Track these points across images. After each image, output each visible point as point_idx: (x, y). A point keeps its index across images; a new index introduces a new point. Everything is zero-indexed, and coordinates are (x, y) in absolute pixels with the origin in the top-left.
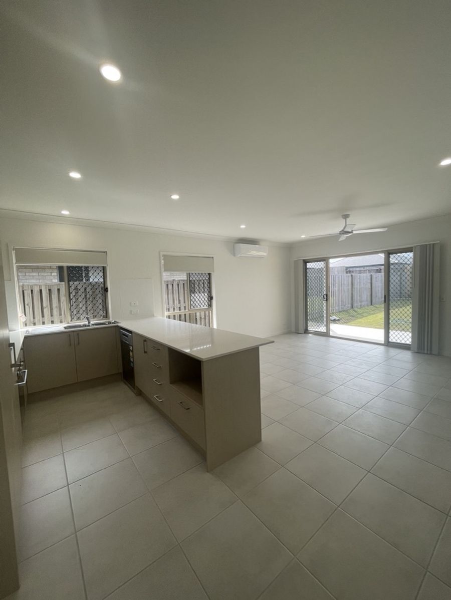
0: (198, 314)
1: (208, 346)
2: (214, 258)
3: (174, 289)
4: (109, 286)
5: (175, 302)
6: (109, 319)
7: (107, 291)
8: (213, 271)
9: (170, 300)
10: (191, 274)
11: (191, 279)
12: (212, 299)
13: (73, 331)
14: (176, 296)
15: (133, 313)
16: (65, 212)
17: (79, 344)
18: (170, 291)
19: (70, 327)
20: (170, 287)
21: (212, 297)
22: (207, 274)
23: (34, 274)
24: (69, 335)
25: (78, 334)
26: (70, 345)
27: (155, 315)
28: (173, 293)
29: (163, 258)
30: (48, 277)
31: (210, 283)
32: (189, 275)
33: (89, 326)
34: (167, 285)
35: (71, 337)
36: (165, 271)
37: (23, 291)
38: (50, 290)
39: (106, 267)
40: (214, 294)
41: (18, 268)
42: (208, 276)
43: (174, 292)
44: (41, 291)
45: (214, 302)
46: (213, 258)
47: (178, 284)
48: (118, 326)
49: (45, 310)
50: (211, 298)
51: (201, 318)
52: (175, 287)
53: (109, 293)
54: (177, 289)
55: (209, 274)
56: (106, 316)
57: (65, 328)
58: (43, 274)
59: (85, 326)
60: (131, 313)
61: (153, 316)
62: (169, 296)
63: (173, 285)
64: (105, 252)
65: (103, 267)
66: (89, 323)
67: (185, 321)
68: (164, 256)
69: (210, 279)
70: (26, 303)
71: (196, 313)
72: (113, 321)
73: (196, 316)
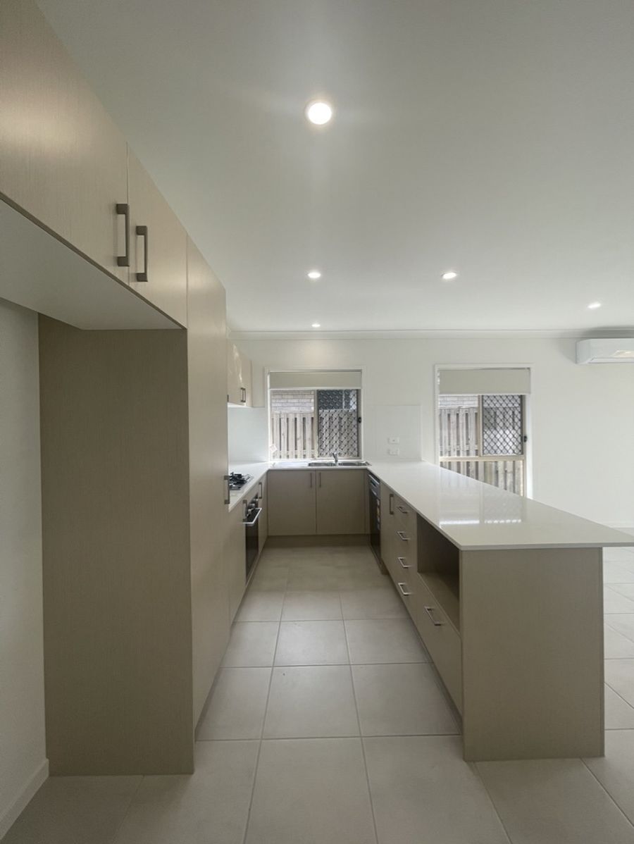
0: (501, 464)
1: (514, 521)
2: (532, 370)
3: (460, 421)
4: (363, 415)
5: (461, 442)
6: (361, 459)
7: (360, 422)
8: (530, 393)
9: (452, 438)
10: (485, 398)
11: (486, 405)
12: (525, 441)
13: (315, 470)
14: (463, 432)
15: (391, 453)
16: (316, 326)
17: (320, 486)
18: (453, 425)
19: (316, 464)
20: (453, 418)
21: (525, 437)
22: (517, 398)
23: (295, 401)
24: (311, 474)
25: (320, 474)
26: (311, 486)
27: (423, 459)
28: (458, 427)
29: (439, 374)
30: (307, 404)
31: (522, 413)
32: (482, 400)
33: (334, 465)
34: (449, 415)
35: (314, 476)
36: (441, 393)
37: (280, 419)
38: (304, 419)
39: (360, 390)
40: (529, 432)
41: (274, 393)
42: (519, 401)
43: (460, 425)
44: (296, 419)
45: (529, 445)
46: (529, 368)
47: (467, 414)
48: (366, 470)
49: (298, 442)
50: (524, 439)
51: (506, 471)
52: (462, 420)
53: (362, 424)
54: (465, 421)
55: (521, 397)
56: (358, 455)
57: (310, 465)
58: (302, 401)
59: (331, 464)
60: (388, 453)
61: (418, 459)
62: (451, 431)
63: (458, 415)
64: (360, 371)
65: (357, 390)
66: (336, 461)
67: (477, 478)
68: (440, 371)
69: (522, 405)
70: (282, 432)
71: (496, 462)
72: (364, 462)
73: (496, 467)
